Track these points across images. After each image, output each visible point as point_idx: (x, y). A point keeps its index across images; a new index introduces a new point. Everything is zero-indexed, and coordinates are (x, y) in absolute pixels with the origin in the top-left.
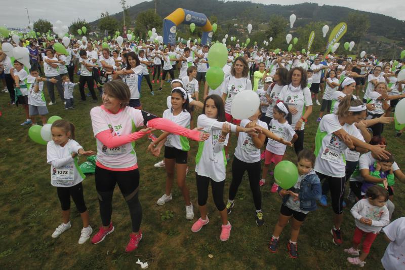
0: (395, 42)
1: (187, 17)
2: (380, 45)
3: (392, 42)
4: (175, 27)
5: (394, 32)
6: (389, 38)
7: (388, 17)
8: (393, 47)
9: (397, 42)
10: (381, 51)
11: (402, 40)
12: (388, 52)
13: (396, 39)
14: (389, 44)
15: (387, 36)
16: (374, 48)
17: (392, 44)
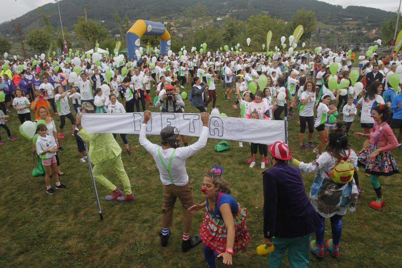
0: (333, 28)
1: (148, 28)
2: (319, 31)
3: (329, 27)
4: (139, 39)
5: (330, 17)
6: (326, 23)
7: (322, 2)
8: (332, 32)
9: (335, 27)
10: (321, 37)
11: (339, 24)
12: (328, 38)
13: (333, 24)
14: (328, 29)
15: (324, 22)
16: (315, 35)
17: (331, 30)
